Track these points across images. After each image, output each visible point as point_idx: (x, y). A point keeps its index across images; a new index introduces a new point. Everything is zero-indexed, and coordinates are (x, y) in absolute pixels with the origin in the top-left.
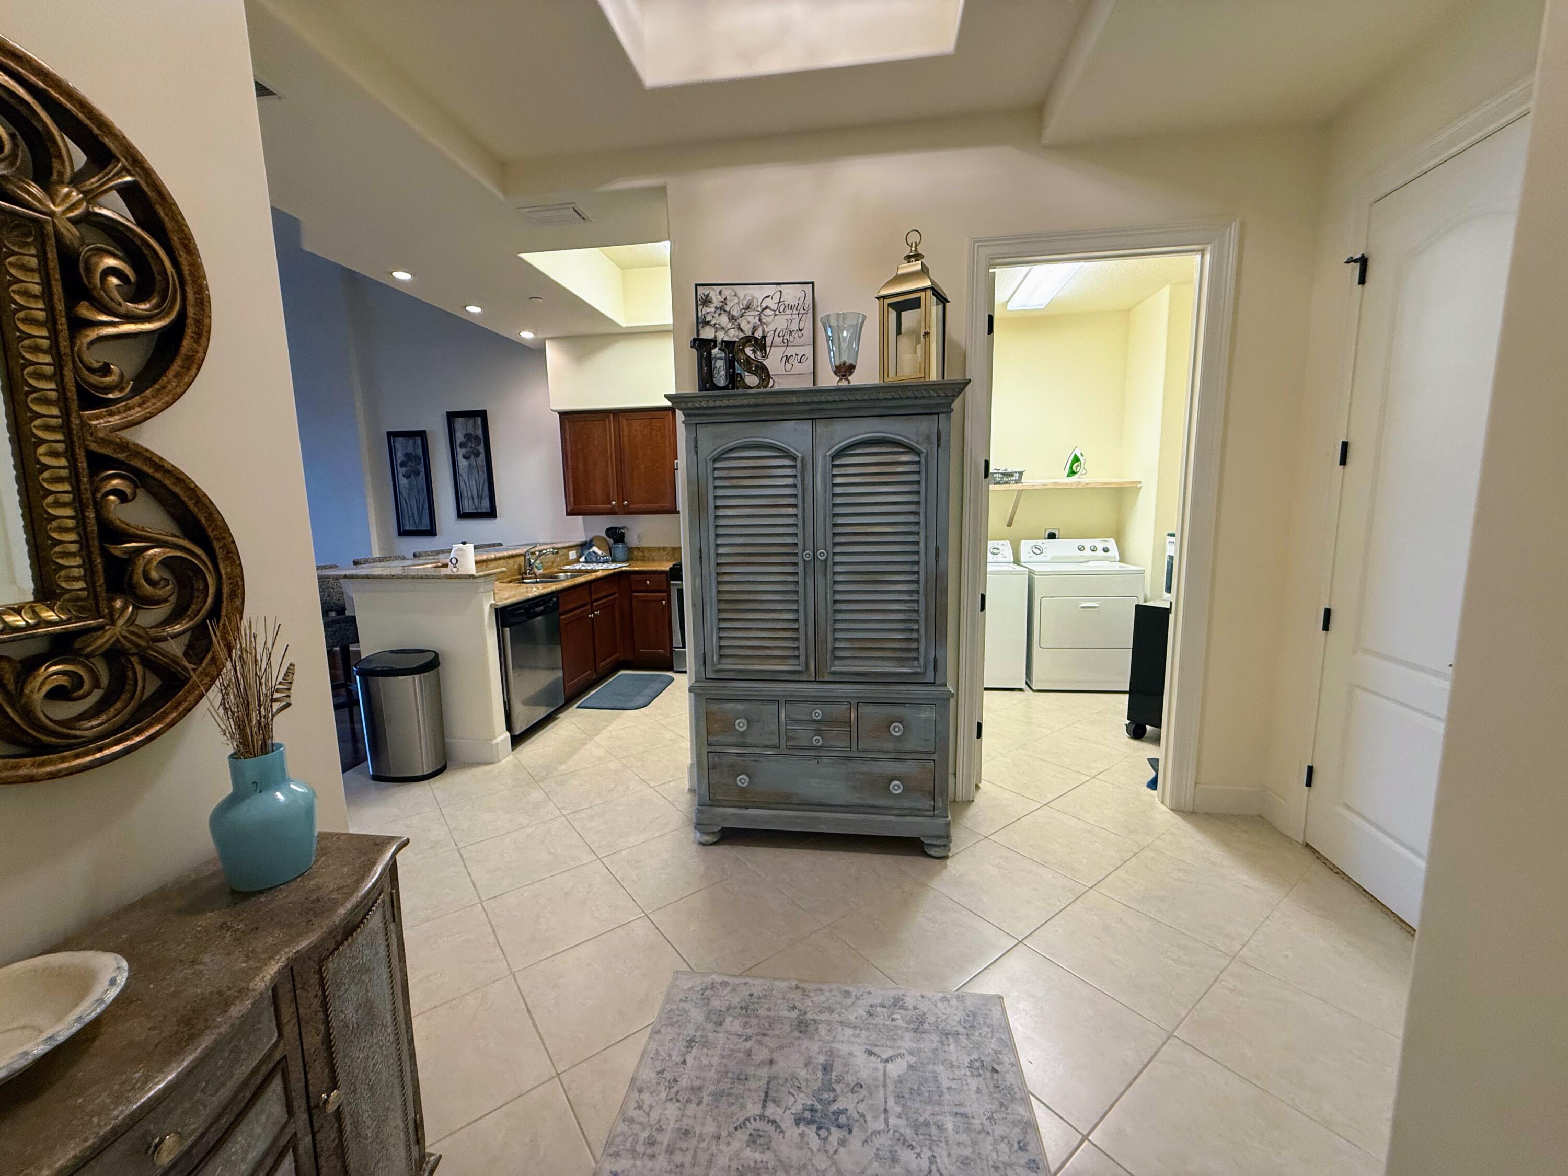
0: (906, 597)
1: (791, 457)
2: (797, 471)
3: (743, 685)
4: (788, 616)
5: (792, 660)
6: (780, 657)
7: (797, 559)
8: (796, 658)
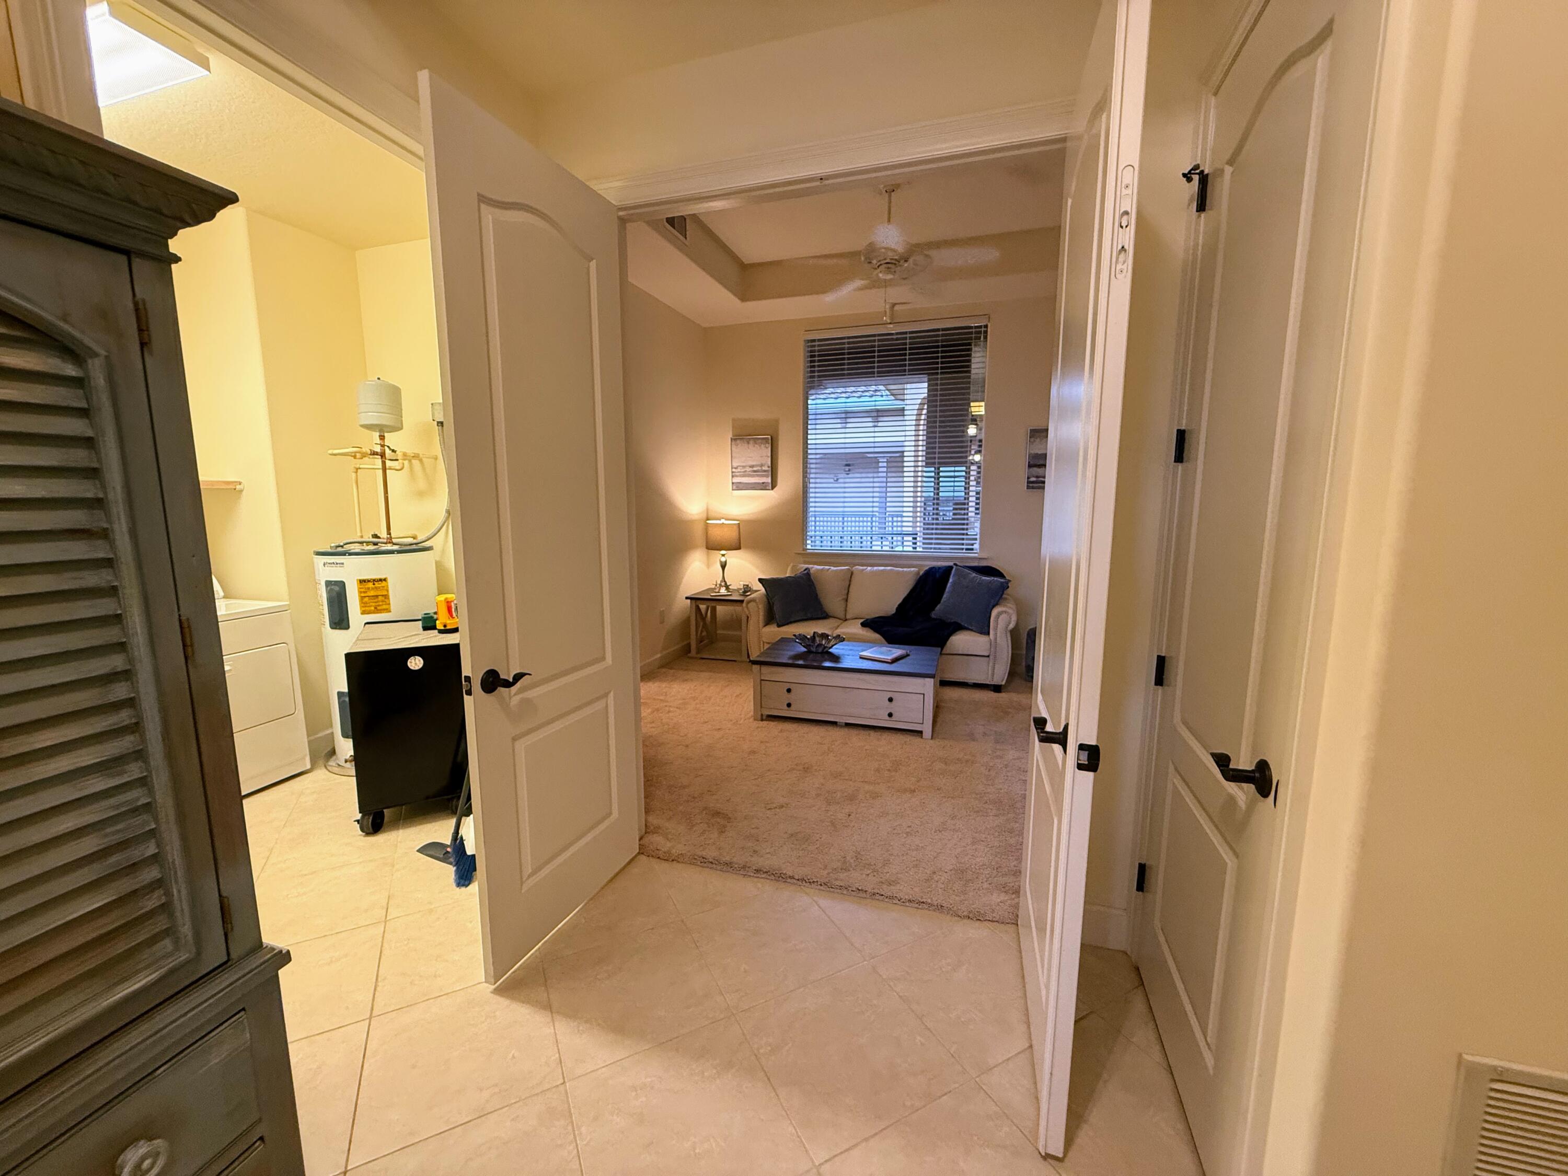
0: (97, 784)
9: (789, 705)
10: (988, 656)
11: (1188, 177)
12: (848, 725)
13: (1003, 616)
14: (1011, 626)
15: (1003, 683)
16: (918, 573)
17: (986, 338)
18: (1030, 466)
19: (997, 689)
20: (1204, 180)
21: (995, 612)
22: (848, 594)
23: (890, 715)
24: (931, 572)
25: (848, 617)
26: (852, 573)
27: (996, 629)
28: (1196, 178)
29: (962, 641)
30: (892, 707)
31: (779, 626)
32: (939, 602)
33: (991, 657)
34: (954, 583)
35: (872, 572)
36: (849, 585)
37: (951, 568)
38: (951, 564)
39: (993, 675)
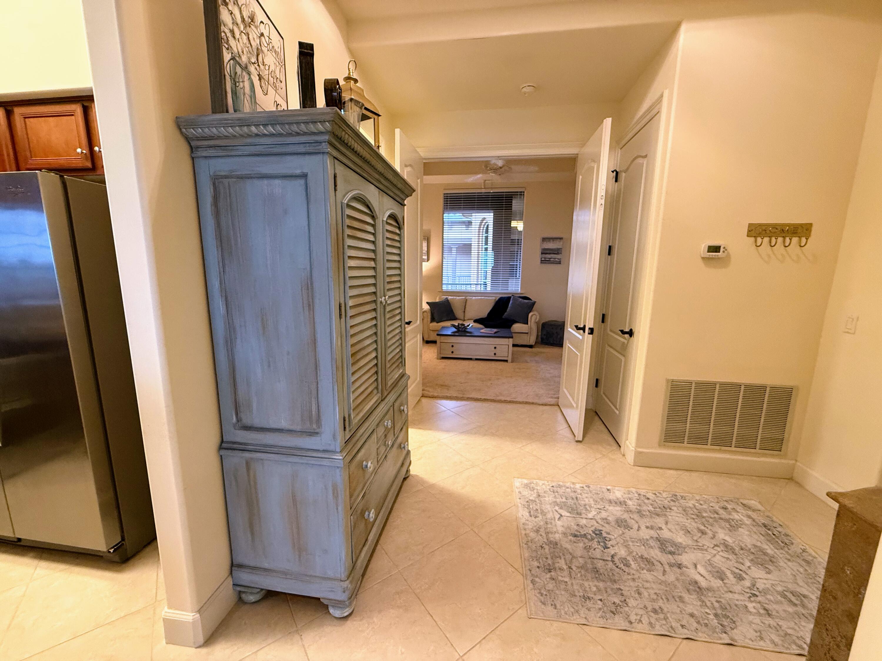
1: (373, 217)
2: (375, 230)
3: (361, 431)
4: (374, 355)
5: (375, 391)
6: (372, 392)
7: (376, 305)
8: (377, 388)
9: (452, 352)
10: (527, 333)
11: (613, 172)
12: (477, 359)
13: (534, 316)
14: (537, 320)
15: (534, 344)
16: (496, 299)
17: (524, 197)
18: (542, 253)
19: (531, 347)
20: (617, 173)
21: (530, 315)
22: (465, 309)
23: (495, 354)
24: (501, 299)
25: (465, 319)
26: (467, 300)
27: (531, 322)
28: (615, 172)
29: (517, 327)
30: (496, 351)
31: (437, 323)
32: (506, 311)
33: (529, 333)
34: (512, 303)
35: (475, 299)
36: (465, 305)
37: (511, 297)
38: (510, 296)
39: (529, 341)
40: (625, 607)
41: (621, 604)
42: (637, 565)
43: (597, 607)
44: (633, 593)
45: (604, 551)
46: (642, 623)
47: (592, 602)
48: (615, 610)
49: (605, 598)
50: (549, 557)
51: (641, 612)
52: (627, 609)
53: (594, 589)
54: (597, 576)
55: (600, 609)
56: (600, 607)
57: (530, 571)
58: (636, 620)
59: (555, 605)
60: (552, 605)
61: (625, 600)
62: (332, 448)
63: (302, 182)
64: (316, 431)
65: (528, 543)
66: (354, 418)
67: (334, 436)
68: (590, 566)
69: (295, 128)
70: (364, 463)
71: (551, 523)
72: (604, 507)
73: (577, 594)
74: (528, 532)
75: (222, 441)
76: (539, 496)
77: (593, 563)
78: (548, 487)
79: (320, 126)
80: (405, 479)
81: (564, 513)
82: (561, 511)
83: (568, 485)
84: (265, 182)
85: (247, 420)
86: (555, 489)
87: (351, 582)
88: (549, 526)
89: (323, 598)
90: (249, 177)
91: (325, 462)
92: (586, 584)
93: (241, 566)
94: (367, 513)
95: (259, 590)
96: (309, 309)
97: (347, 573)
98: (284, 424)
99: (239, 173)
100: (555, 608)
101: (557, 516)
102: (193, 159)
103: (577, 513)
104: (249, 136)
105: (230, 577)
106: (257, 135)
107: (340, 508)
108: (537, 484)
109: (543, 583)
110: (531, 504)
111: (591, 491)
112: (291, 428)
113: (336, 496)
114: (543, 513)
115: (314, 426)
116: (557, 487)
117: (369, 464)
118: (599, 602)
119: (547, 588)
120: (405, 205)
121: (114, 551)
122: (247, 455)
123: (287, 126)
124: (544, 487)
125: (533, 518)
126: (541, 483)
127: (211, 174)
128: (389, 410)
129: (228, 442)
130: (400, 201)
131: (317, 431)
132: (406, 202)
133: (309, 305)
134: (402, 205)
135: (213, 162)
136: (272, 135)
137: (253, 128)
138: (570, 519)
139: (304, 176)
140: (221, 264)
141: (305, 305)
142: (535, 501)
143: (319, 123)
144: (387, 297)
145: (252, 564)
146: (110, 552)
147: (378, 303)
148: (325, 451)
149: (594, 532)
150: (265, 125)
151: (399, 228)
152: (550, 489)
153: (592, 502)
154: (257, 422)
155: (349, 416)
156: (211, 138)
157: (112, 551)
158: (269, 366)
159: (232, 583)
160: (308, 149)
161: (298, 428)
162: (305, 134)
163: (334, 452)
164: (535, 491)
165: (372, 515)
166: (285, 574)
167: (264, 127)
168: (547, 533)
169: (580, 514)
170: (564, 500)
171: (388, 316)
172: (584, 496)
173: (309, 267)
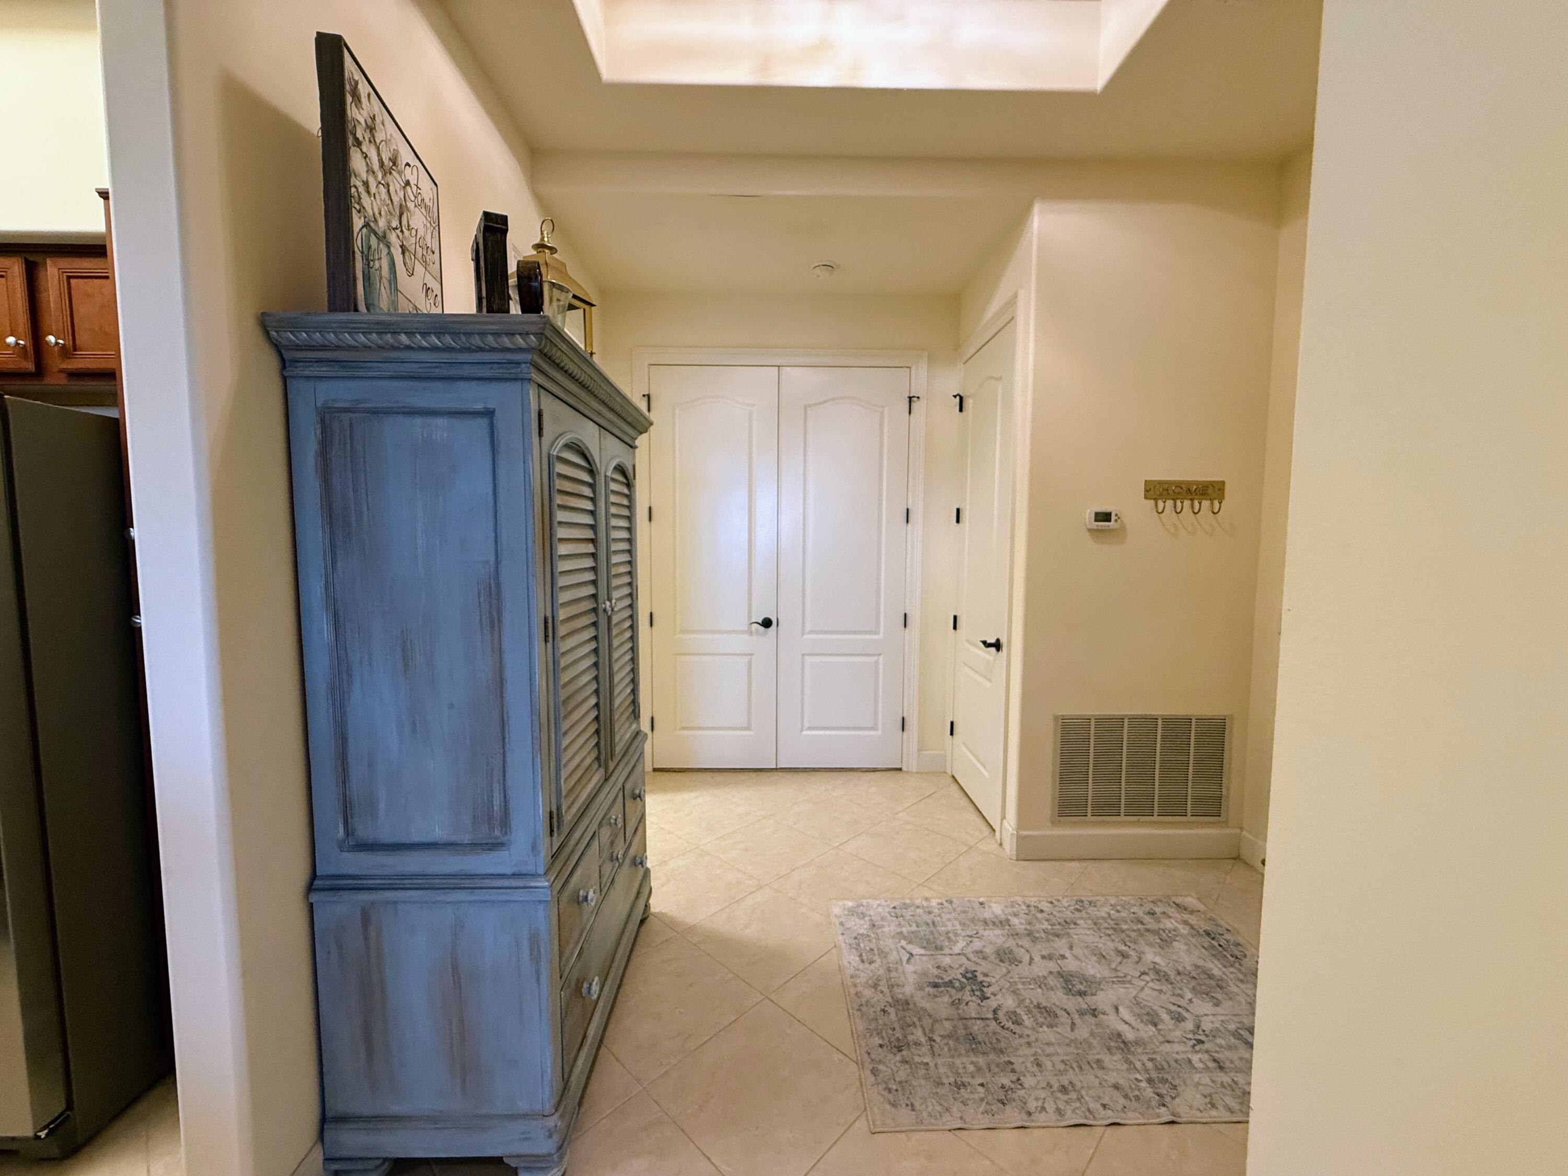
1: (592, 472)
2: (594, 492)
3: (577, 835)
4: (593, 701)
5: (596, 765)
6: (591, 765)
7: (597, 615)
8: (598, 759)
11: (955, 396)
20: (961, 398)
28: (958, 397)
40: (1020, 1089)
41: (1012, 1086)
42: (1032, 1019)
43: (977, 1096)
44: (1029, 1065)
45: (982, 1004)
46: (1047, 1112)
47: (969, 1091)
48: (1004, 1097)
49: (988, 1079)
50: (897, 1026)
51: (1043, 1094)
52: (1022, 1093)
53: (971, 1068)
54: (974, 1046)
55: (982, 1100)
56: (983, 1095)
57: (869, 1054)
58: (1036, 1108)
59: (912, 1105)
60: (907, 1105)
61: (1019, 1079)
62: (530, 868)
63: (484, 422)
64: (499, 841)
65: (862, 1008)
66: (566, 812)
67: (534, 847)
68: (961, 1032)
69: (477, 341)
70: (581, 893)
71: (896, 970)
72: (977, 933)
73: (945, 1081)
74: (860, 989)
75: (314, 876)
76: (874, 925)
77: (966, 1027)
78: (887, 910)
79: (519, 341)
80: (642, 921)
81: (916, 950)
82: (909, 947)
83: (918, 902)
84: (418, 421)
85: (364, 832)
86: (899, 911)
87: (562, 1117)
88: (893, 974)
89: (506, 1156)
90: (389, 412)
91: (517, 896)
92: (958, 1062)
93: (343, 1119)
94: (585, 985)
95: (378, 1162)
96: (492, 628)
97: (554, 1101)
98: (438, 833)
99: (371, 405)
100: (913, 1110)
101: (905, 957)
102: (285, 380)
103: (936, 948)
104: (394, 348)
105: (319, 1146)
106: (408, 348)
107: (544, 978)
108: (869, 907)
109: (890, 1070)
110: (861, 941)
111: (954, 910)
112: (453, 838)
113: (535, 957)
114: (883, 954)
115: (497, 832)
116: (901, 908)
117: (591, 894)
118: (981, 1089)
119: (898, 1079)
120: (636, 447)
121: (47, 1135)
122: (364, 897)
123: (463, 338)
124: (880, 909)
125: (867, 965)
126: (875, 903)
127: (319, 404)
128: (617, 796)
129: (324, 877)
130: (630, 442)
131: (504, 839)
132: (637, 442)
133: (492, 622)
134: (631, 447)
135: (323, 386)
136: (435, 349)
137: (403, 338)
138: (924, 958)
139: (489, 414)
140: (329, 556)
141: (484, 622)
142: (868, 936)
143: (518, 336)
144: (614, 601)
145: (366, 1112)
146: (37, 1138)
147: (600, 611)
148: (514, 875)
149: (964, 976)
150: (424, 334)
151: (629, 485)
152: (889, 913)
153: (958, 927)
154: (386, 834)
155: (559, 808)
156: (324, 348)
157: (43, 1134)
158: (414, 731)
159: (321, 1158)
160: (497, 372)
161: (466, 838)
162: (493, 350)
163: (534, 876)
164: (867, 919)
165: (595, 988)
166: (434, 1120)
167: (423, 337)
168: (891, 987)
169: (941, 949)
170: (914, 928)
171: (615, 631)
172: (945, 917)
173: (492, 559)
